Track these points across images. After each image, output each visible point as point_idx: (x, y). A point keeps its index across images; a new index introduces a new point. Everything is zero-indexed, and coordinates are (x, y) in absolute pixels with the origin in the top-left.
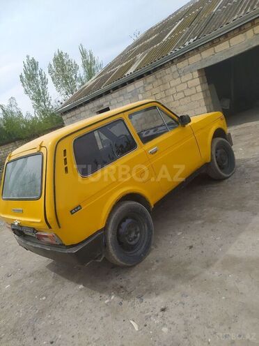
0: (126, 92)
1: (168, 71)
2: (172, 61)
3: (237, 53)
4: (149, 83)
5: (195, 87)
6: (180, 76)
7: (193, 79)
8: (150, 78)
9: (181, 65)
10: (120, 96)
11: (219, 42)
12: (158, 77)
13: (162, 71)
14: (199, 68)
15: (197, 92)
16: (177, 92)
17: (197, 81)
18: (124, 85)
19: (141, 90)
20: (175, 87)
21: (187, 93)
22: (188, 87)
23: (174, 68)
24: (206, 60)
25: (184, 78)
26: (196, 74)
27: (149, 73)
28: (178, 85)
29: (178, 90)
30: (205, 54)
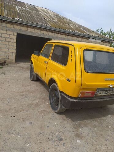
3: (36, 36)
5: (13, 39)
6: (6, 30)
7: (13, 35)
9: (9, 25)
11: (30, 28)
14: (19, 32)
15: (13, 42)
17: (15, 37)
20: (2, 34)
21: (8, 40)
22: (9, 37)
23: (4, 24)
24: (23, 31)
25: (8, 32)
26: (16, 34)
28: (4, 34)
29: (2, 36)
30: (23, 28)
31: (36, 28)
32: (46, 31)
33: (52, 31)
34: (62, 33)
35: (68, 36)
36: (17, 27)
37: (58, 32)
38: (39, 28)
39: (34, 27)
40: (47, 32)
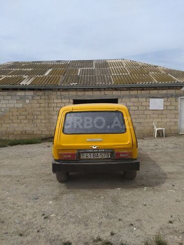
0: (16, 95)
1: (54, 93)
2: (59, 89)
4: (38, 96)
6: (61, 99)
7: (69, 103)
8: (40, 93)
9: (64, 93)
10: (8, 95)
12: (46, 94)
13: (50, 92)
14: (75, 99)
16: (57, 107)
18: (16, 89)
19: (30, 98)
20: (57, 103)
23: (59, 93)
25: (64, 101)
26: (72, 101)
27: (40, 90)
28: (59, 103)
29: (58, 106)
30: (80, 93)
31: (95, 89)
32: (109, 90)
33: (116, 89)
34: (131, 89)
35: (142, 91)
36: (73, 93)
37: (125, 89)
38: (99, 89)
39: (92, 89)
40: (109, 92)
